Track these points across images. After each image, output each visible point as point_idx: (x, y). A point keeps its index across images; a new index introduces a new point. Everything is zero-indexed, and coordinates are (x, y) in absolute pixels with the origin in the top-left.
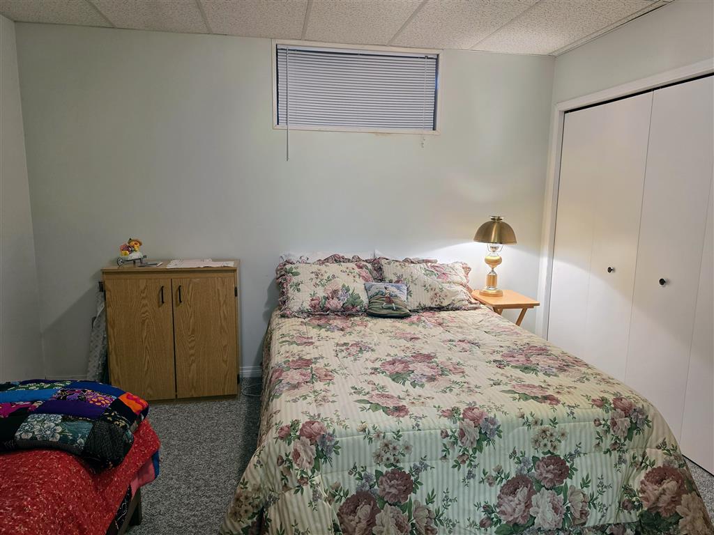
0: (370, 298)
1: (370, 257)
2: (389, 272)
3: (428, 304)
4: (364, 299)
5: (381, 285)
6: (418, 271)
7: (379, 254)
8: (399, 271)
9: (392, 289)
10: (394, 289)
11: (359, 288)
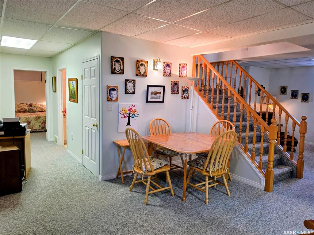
0: (29, 110)
1: (29, 103)
2: (33, 106)
3: (40, 111)
4: (28, 110)
5: (31, 108)
6: (39, 106)
7: (31, 103)
8: (35, 105)
9: (33, 108)
10: (34, 108)
11: (27, 108)
